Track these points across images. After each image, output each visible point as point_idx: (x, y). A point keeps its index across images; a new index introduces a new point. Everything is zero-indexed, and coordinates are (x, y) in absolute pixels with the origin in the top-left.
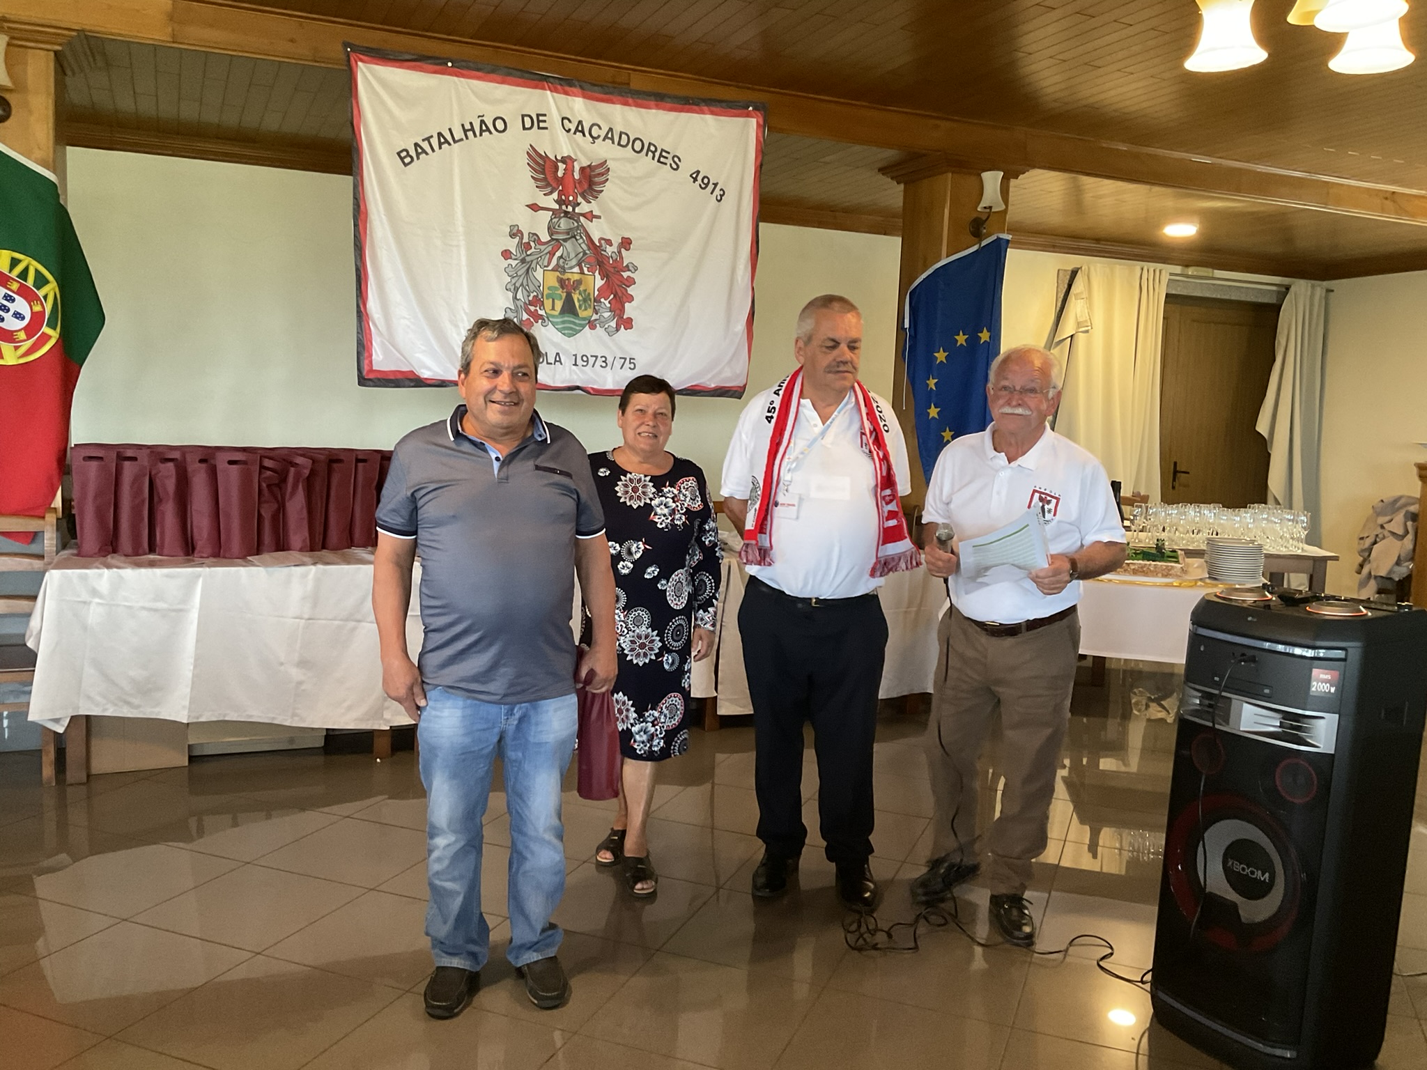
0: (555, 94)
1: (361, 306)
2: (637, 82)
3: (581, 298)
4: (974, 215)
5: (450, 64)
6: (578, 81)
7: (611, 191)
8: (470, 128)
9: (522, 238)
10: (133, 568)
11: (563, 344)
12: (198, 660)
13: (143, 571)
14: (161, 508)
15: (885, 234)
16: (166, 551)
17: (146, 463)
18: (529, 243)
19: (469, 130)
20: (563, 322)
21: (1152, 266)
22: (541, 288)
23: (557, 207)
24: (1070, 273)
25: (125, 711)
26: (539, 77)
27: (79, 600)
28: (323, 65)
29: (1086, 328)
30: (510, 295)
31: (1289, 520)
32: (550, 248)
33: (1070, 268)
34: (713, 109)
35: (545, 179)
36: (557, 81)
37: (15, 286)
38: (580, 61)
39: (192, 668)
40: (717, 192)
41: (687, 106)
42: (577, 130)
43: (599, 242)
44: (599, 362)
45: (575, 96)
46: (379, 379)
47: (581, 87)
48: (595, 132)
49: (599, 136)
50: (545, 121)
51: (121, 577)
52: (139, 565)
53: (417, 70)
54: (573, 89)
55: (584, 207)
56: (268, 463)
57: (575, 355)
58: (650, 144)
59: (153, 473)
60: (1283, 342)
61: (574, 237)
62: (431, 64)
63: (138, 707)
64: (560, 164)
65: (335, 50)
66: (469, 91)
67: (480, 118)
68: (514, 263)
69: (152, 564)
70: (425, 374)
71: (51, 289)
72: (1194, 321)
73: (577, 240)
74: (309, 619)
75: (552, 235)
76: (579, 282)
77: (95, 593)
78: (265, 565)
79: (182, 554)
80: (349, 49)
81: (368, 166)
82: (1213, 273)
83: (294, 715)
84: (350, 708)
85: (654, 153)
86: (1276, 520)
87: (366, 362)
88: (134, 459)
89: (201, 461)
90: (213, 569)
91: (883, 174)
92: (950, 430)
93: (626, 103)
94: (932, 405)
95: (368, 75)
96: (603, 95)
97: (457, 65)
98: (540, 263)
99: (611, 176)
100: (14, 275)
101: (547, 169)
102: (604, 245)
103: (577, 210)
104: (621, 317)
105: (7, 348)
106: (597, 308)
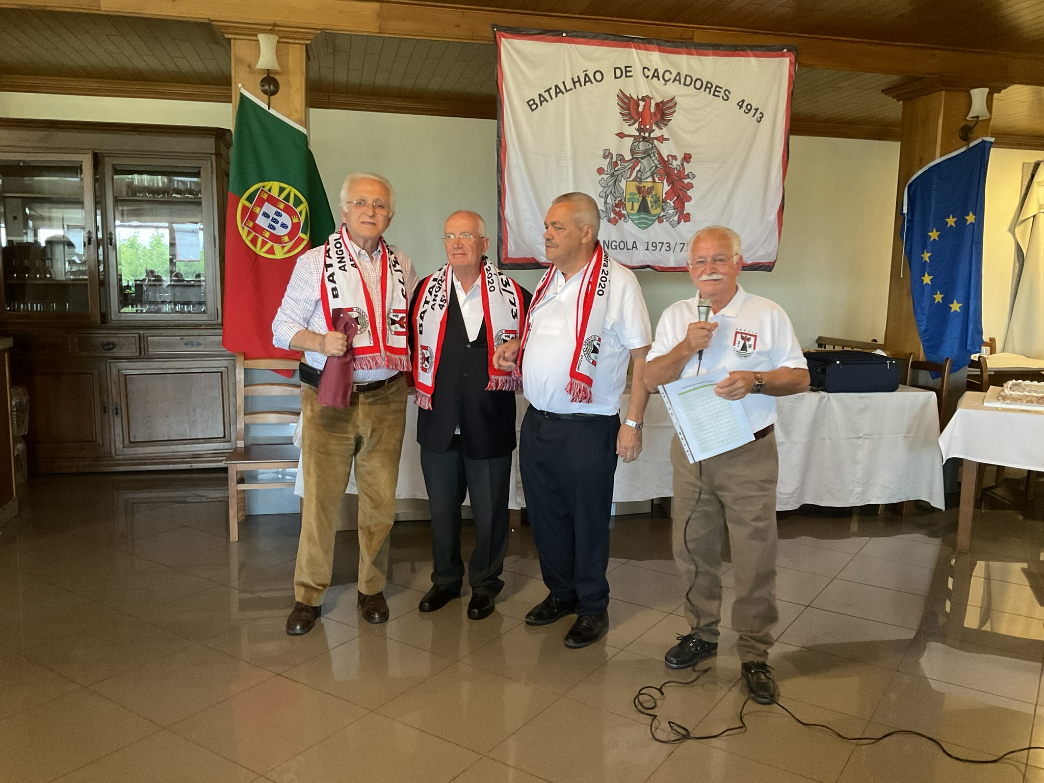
0: (638, 51)
1: (501, 212)
2: (699, 36)
3: (652, 200)
4: (964, 124)
5: (564, 35)
6: (656, 40)
7: (677, 119)
8: (577, 80)
9: (612, 159)
11: (639, 235)
15: (879, 140)
18: (616, 161)
19: (576, 82)
20: (639, 219)
22: (624, 194)
23: (637, 134)
24: (1033, 165)
26: (628, 39)
28: (477, 42)
30: (603, 200)
32: (631, 165)
33: (1034, 161)
34: (755, 52)
35: (629, 114)
36: (640, 41)
37: (282, 206)
38: (656, 25)
40: (758, 115)
41: (736, 53)
42: (654, 76)
43: (668, 158)
44: (665, 247)
45: (654, 51)
46: (511, 264)
47: (658, 45)
48: (667, 76)
49: (670, 79)
50: (630, 71)
53: (539, 41)
54: (652, 46)
55: (657, 133)
57: (648, 243)
58: (708, 82)
61: (649, 155)
62: (550, 35)
64: (640, 102)
65: (487, 32)
66: (578, 53)
67: (585, 73)
68: (605, 177)
71: (304, 207)
73: (651, 157)
75: (633, 154)
76: (652, 188)
80: (496, 29)
81: (507, 112)
85: (710, 88)
87: (504, 252)
91: (886, 94)
92: (941, 294)
93: (691, 54)
94: (926, 274)
95: (508, 46)
96: (673, 49)
97: (569, 34)
98: (624, 176)
99: (677, 108)
100: (281, 198)
101: (631, 109)
102: (671, 160)
103: (652, 135)
104: (681, 213)
105: (277, 247)
106: (664, 207)
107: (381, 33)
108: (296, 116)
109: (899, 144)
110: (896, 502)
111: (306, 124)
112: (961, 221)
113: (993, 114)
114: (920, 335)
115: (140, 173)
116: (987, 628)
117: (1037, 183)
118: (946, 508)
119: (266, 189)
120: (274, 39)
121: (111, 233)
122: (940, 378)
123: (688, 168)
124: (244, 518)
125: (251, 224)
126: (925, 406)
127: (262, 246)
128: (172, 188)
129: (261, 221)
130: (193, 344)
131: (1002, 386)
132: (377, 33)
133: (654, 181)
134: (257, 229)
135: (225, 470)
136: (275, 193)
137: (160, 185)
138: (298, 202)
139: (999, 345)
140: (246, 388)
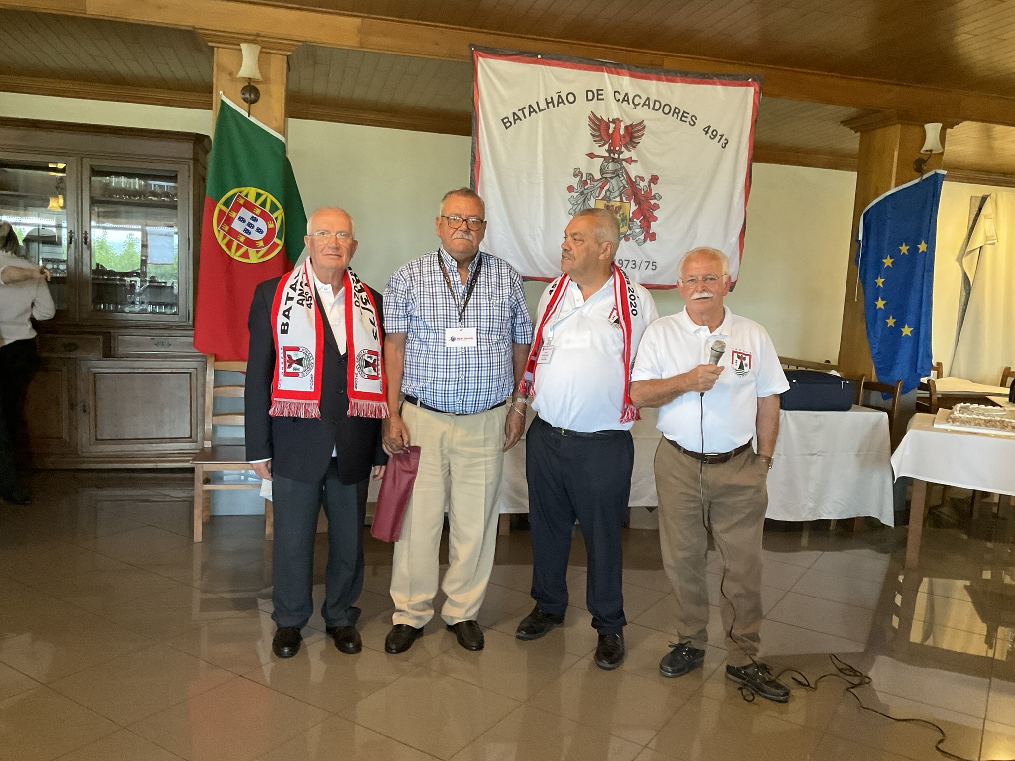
0: (610, 75)
2: (668, 63)
3: (621, 218)
4: (918, 156)
5: (539, 57)
6: (627, 65)
7: (645, 141)
8: (550, 101)
9: (582, 178)
15: (836, 169)
18: (586, 180)
19: (550, 103)
23: (607, 154)
24: (980, 199)
26: (601, 63)
28: (456, 60)
29: (993, 241)
32: (600, 184)
33: (981, 195)
34: (722, 81)
35: (600, 136)
36: (612, 66)
37: (258, 211)
38: (627, 50)
40: (723, 141)
41: (704, 80)
42: (624, 100)
43: (636, 179)
44: (631, 264)
45: (624, 75)
47: (629, 69)
48: (637, 101)
49: (639, 104)
50: (602, 94)
53: (517, 62)
54: (623, 71)
55: (626, 154)
58: (676, 108)
61: (618, 175)
62: (526, 57)
64: (611, 124)
65: (464, 50)
66: (551, 75)
67: (558, 94)
68: (575, 195)
71: (279, 214)
73: (620, 178)
75: (603, 174)
76: (620, 207)
80: (473, 49)
81: (482, 131)
85: (678, 114)
91: (844, 125)
92: (893, 318)
93: (659, 79)
94: (880, 299)
95: (484, 66)
96: (643, 75)
97: (544, 57)
98: (593, 195)
99: (646, 132)
100: (257, 204)
101: (602, 128)
102: (638, 181)
103: (621, 157)
104: (648, 232)
105: (252, 251)
106: (631, 226)
107: (361, 47)
108: (275, 124)
109: (857, 173)
110: (846, 518)
111: (284, 133)
112: (914, 250)
113: (945, 148)
114: (873, 357)
115: (118, 174)
116: (930, 642)
117: (984, 216)
118: (895, 525)
119: (243, 194)
120: (257, 48)
121: (86, 232)
122: (891, 400)
123: (655, 189)
124: (208, 518)
125: (227, 228)
126: (877, 425)
127: (237, 250)
128: (149, 190)
129: (237, 226)
130: (163, 345)
131: (951, 409)
132: (356, 47)
133: (622, 201)
134: (233, 233)
135: (192, 470)
136: (251, 198)
137: (137, 187)
138: (274, 208)
139: (945, 370)
140: (215, 390)
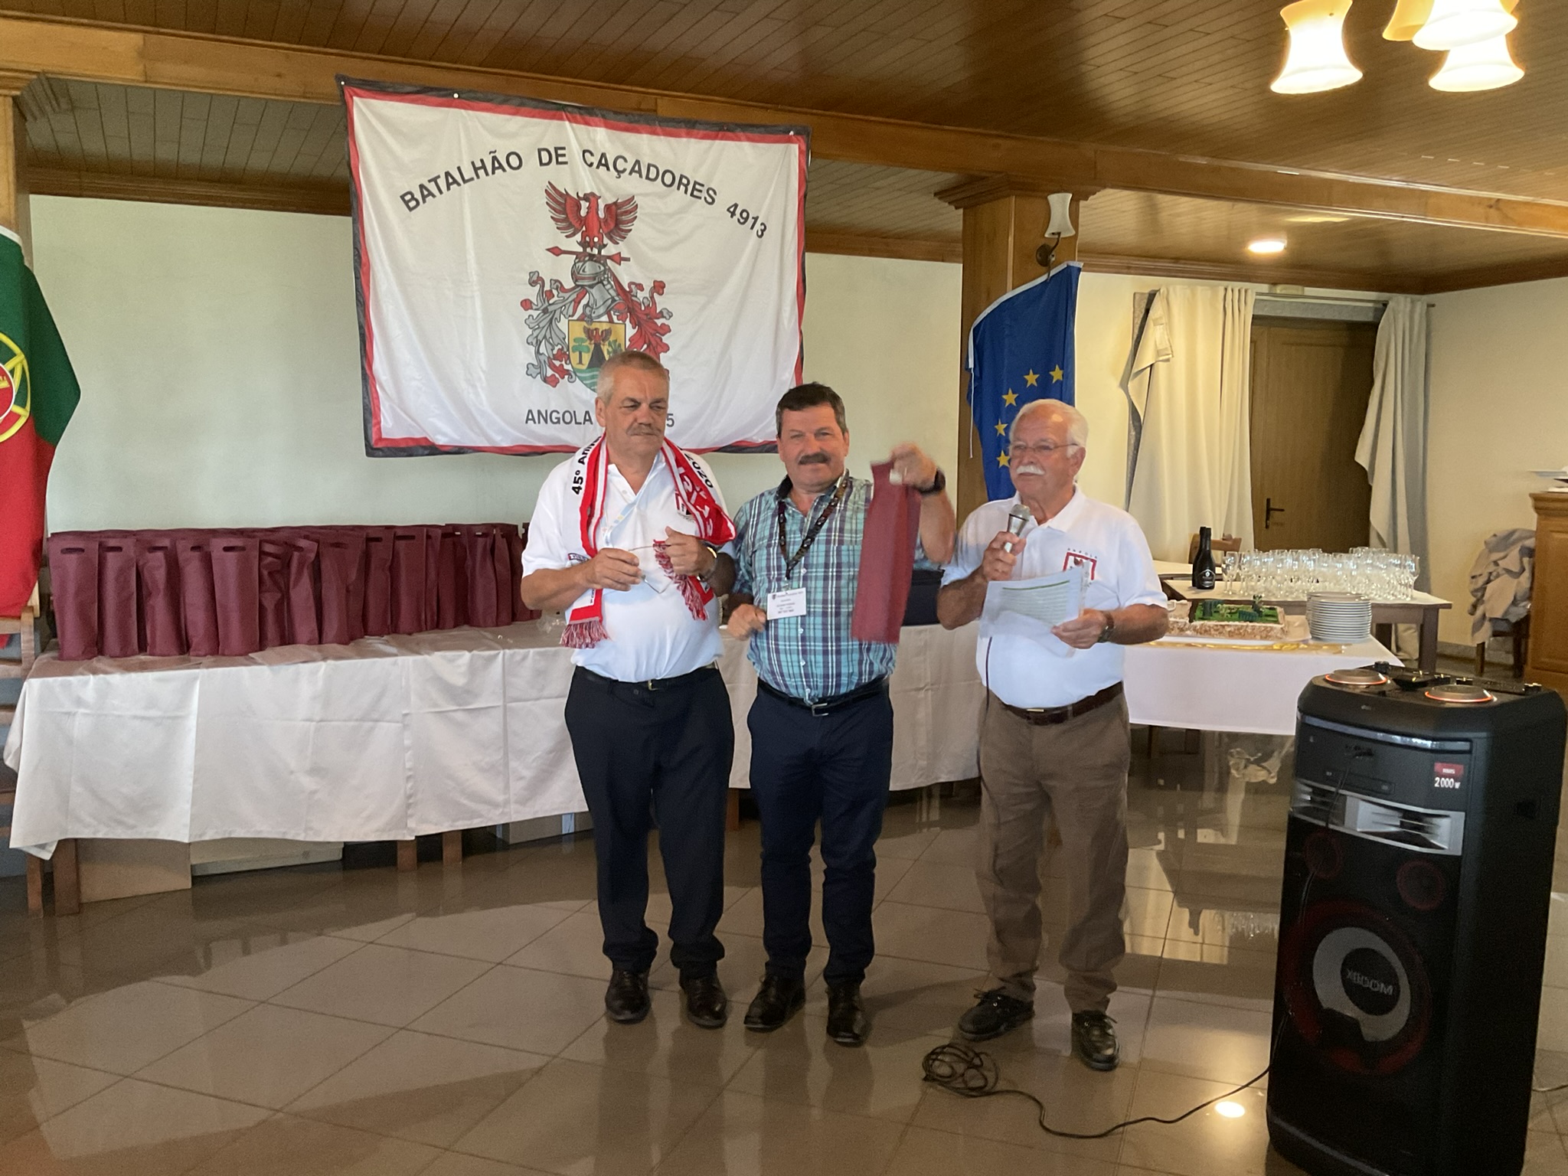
0: (574, 125)
1: (366, 367)
2: (665, 107)
3: (610, 349)
4: (1042, 242)
5: (456, 96)
6: (600, 109)
7: (640, 230)
8: (480, 165)
9: (543, 286)
10: (122, 673)
12: (198, 771)
13: (133, 675)
14: (151, 602)
15: (943, 261)
16: (158, 650)
17: (132, 554)
18: (551, 291)
19: (480, 168)
20: (592, 377)
21: (1237, 285)
22: (566, 340)
23: (581, 249)
24: (1147, 296)
25: (120, 831)
26: (556, 106)
27: (64, 710)
28: (314, 101)
29: (1167, 357)
30: (532, 349)
31: (1396, 565)
32: (575, 296)
33: (1147, 291)
34: (750, 135)
35: (566, 220)
36: (576, 110)
38: (600, 87)
39: (191, 781)
41: (721, 134)
42: (600, 164)
43: (629, 287)
45: (597, 126)
46: (388, 448)
47: (603, 117)
48: (620, 164)
49: (625, 170)
50: (564, 155)
51: (108, 683)
52: (128, 669)
53: (418, 104)
54: (596, 119)
55: (610, 249)
56: (269, 548)
58: (682, 177)
59: (141, 563)
60: (1382, 365)
61: (601, 282)
62: (434, 95)
63: (133, 827)
64: (582, 202)
65: (329, 86)
66: (479, 126)
67: (492, 155)
68: (535, 314)
69: (143, 667)
70: (440, 440)
71: (18, 362)
72: (1284, 343)
73: (604, 286)
74: (321, 721)
75: (576, 281)
76: (608, 332)
77: (79, 702)
78: (270, 664)
79: (175, 652)
80: (343, 83)
81: (368, 210)
82: (1303, 290)
83: (307, 829)
84: (369, 818)
85: (686, 186)
86: (1382, 566)
87: (374, 429)
88: (119, 549)
89: (193, 549)
90: (211, 670)
91: (940, 199)
93: (654, 133)
95: (365, 110)
96: (627, 124)
97: (464, 96)
98: (565, 312)
99: (638, 213)
101: (568, 211)
102: (634, 290)
107: (146, 82)
109: (959, 267)
112: (1046, 378)
117: (1153, 321)
133: (611, 321)
